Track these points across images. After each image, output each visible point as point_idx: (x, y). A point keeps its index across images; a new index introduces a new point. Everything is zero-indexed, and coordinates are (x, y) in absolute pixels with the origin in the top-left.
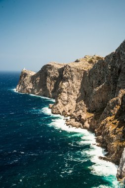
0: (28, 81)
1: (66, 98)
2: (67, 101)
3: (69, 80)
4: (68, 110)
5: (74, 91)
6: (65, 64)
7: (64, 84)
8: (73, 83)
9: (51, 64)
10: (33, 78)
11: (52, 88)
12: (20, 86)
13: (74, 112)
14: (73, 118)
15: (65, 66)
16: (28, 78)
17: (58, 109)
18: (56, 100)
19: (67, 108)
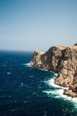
0: (39, 58)
1: (66, 73)
2: (67, 76)
3: (69, 59)
4: (67, 82)
5: (72, 68)
6: (67, 46)
7: (65, 62)
8: (72, 61)
9: (56, 46)
10: (42, 56)
11: (56, 64)
12: (32, 62)
13: (72, 84)
14: (71, 89)
15: (67, 48)
16: (39, 57)
17: (59, 81)
18: (59, 74)
19: (67, 81)
